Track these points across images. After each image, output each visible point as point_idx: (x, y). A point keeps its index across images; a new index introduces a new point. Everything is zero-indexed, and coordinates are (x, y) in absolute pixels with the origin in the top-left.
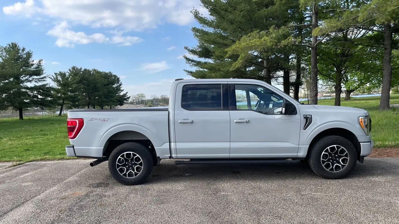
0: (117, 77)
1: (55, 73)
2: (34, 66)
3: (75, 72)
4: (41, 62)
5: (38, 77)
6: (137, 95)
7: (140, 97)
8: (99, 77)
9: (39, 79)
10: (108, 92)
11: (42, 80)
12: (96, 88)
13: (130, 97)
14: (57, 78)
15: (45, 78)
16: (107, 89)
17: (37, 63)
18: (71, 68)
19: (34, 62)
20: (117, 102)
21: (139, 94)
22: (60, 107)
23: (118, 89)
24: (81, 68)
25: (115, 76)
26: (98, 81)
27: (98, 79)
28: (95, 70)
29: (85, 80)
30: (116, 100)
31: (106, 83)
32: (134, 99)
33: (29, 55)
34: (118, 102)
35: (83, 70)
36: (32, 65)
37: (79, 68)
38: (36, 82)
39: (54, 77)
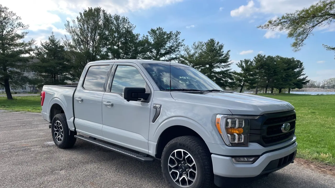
0: (301, 62)
1: (241, 61)
2: (224, 56)
3: (259, 59)
4: (229, 53)
5: (226, 64)
6: (329, 79)
7: (332, 81)
8: (281, 63)
9: (226, 65)
10: (287, 76)
11: (227, 66)
12: (276, 73)
13: (309, 81)
14: (242, 64)
15: (230, 65)
16: (286, 74)
17: (226, 53)
18: (256, 56)
19: (224, 53)
20: (293, 85)
21: (332, 79)
22: (240, 88)
23: (299, 73)
24: (265, 56)
25: (299, 61)
26: (279, 66)
27: (279, 65)
28: (278, 57)
29: (266, 66)
30: (293, 83)
31: (286, 68)
32: (326, 83)
33: (221, 47)
34: (295, 85)
35: (266, 57)
36: (223, 55)
37: (263, 56)
38: (222, 68)
39: (239, 64)
